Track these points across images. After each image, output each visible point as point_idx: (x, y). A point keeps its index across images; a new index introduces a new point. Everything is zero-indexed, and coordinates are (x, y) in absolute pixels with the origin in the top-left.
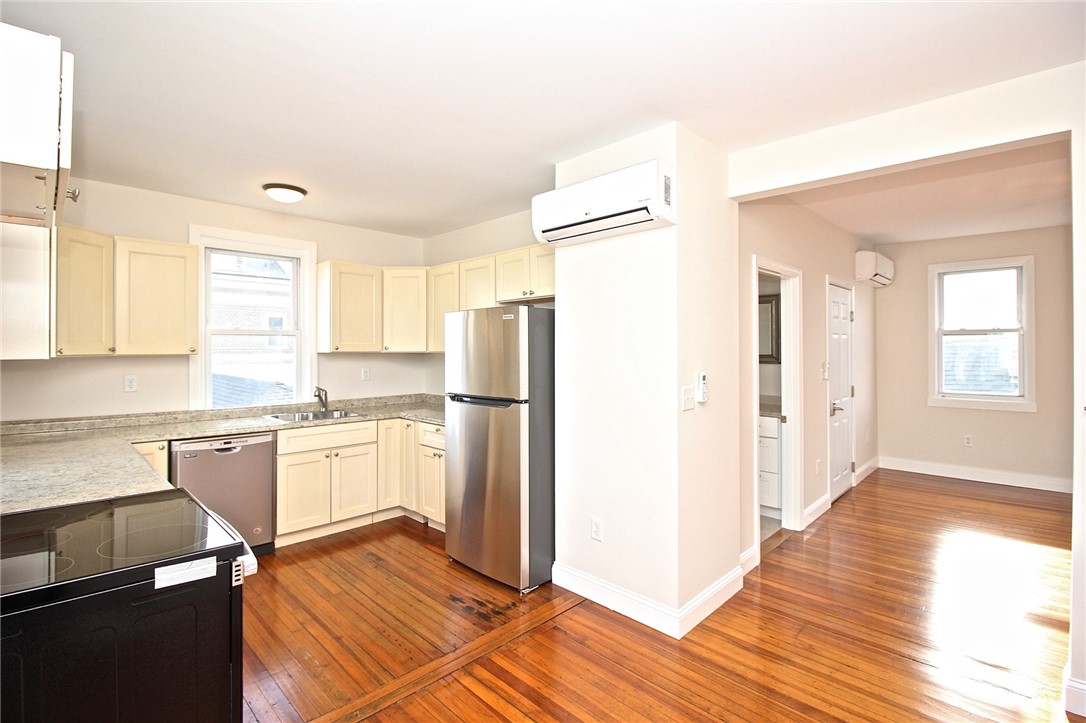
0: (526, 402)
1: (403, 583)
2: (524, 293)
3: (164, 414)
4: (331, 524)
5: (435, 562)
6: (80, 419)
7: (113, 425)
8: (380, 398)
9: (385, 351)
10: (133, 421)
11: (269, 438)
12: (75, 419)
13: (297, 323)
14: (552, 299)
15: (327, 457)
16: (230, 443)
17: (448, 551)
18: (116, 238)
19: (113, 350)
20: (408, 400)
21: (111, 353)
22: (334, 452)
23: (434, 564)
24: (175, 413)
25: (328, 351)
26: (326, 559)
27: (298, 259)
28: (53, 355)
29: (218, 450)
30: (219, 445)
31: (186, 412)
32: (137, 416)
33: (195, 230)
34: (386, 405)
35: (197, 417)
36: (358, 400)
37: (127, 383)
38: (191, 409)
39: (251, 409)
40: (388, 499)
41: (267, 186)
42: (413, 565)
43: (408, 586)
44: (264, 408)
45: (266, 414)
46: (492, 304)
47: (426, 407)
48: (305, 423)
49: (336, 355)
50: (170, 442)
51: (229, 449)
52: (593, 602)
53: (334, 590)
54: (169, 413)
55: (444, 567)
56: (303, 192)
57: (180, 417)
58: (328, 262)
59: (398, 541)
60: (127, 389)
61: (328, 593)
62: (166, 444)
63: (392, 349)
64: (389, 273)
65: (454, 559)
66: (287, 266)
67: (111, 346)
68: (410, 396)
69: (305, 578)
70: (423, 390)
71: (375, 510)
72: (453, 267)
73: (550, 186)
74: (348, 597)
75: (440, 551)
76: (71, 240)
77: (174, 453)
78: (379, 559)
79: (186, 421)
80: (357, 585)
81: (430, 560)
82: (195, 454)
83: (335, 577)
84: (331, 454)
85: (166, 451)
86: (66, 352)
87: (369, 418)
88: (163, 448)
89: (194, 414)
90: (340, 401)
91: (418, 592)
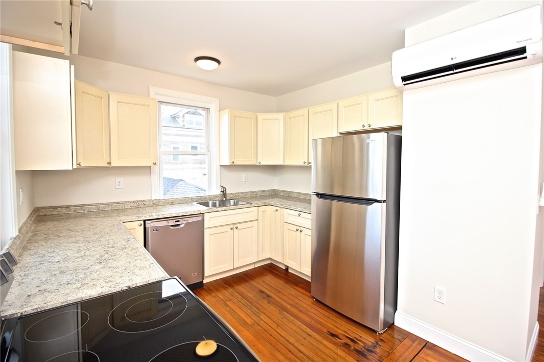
0: (384, 201)
1: (292, 318)
2: (363, 126)
3: (138, 201)
4: (234, 269)
5: (304, 301)
6: (92, 205)
7: (110, 208)
8: (253, 192)
9: (258, 164)
10: (121, 207)
11: (200, 218)
12: (89, 205)
13: (208, 148)
14: (400, 128)
15: (232, 229)
16: (179, 221)
17: (312, 294)
18: (109, 93)
19: (110, 163)
20: (267, 193)
21: (108, 165)
22: (235, 226)
23: (305, 302)
24: (144, 201)
25: (228, 164)
26: (231, 290)
27: (208, 109)
28: (75, 167)
29: (172, 226)
30: (172, 223)
31: (150, 201)
32: (123, 203)
33: (153, 90)
34: (256, 196)
35: (156, 204)
36: (242, 193)
37: (117, 183)
38: (153, 199)
39: (185, 199)
40: (264, 254)
41: (197, 59)
42: (291, 302)
43: (295, 320)
44: (192, 198)
45: (194, 201)
46: (335, 134)
47: (278, 197)
48: (215, 209)
49: (233, 167)
50: (145, 221)
51: (178, 225)
52: (434, 345)
53: (249, 321)
54: (141, 201)
55: (310, 304)
56: (218, 62)
57: (147, 203)
58: (227, 111)
59: (269, 279)
60: (117, 187)
61: (246, 323)
62: (142, 222)
63: (263, 163)
64: (261, 117)
65: (316, 299)
66: (203, 112)
67: (109, 161)
68: (269, 191)
69: (228, 309)
70: (276, 187)
71: (257, 261)
72: (305, 111)
73: (402, 45)
74: (259, 327)
75: (308, 294)
76: (83, 92)
77: (147, 228)
78: (269, 296)
79: (150, 206)
80: (262, 317)
81: (301, 298)
82: (159, 229)
83: (245, 309)
84: (234, 227)
85: (142, 227)
86: (83, 165)
87: (253, 205)
88: (141, 225)
89: (154, 202)
90: (232, 194)
91: (305, 327)
